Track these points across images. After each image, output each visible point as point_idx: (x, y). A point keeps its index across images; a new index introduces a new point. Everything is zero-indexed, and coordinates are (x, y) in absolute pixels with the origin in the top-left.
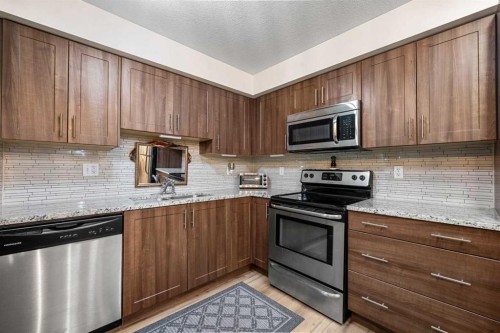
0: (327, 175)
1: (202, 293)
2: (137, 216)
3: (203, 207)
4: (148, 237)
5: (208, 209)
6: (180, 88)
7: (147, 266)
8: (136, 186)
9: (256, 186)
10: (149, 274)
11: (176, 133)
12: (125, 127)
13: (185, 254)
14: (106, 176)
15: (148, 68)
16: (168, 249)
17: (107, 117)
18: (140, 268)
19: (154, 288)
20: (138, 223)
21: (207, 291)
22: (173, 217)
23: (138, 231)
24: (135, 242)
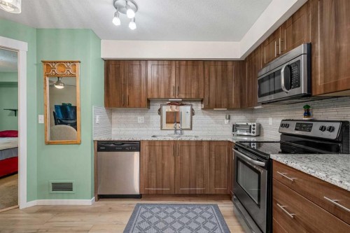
0: (300, 126)
1: (187, 200)
2: (146, 144)
3: (185, 144)
4: (152, 156)
5: (189, 146)
6: (180, 69)
7: (151, 172)
8: (161, 129)
9: (246, 134)
10: (153, 176)
11: (177, 97)
12: (149, 97)
13: (173, 171)
14: (147, 123)
15: (160, 62)
16: (163, 165)
17: (141, 93)
18: (148, 172)
19: (155, 185)
20: (147, 148)
21: (190, 200)
22: (165, 148)
23: (147, 152)
24: (146, 157)
